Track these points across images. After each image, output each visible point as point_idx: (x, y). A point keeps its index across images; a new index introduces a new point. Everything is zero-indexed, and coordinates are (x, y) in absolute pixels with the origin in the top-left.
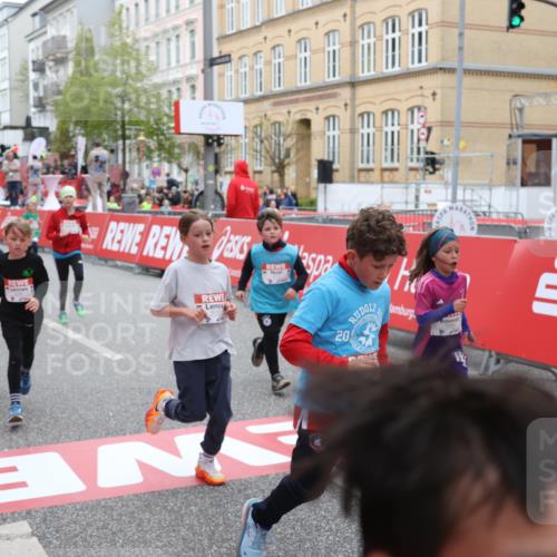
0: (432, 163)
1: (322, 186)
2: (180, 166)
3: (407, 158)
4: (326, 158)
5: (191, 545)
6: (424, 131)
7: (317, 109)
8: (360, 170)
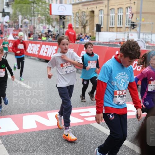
0: (133, 26)
1: (97, 33)
2: (52, 26)
3: (125, 24)
4: (99, 24)
5: (51, 147)
6: (131, 15)
7: (97, 7)
8: (110, 28)
